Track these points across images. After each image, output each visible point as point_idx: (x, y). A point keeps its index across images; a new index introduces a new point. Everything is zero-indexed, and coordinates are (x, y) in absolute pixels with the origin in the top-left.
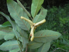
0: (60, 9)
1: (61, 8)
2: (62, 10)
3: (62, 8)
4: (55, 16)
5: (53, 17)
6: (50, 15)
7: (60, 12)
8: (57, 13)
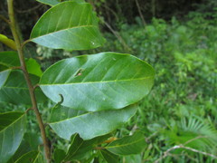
0: (174, 27)
1: (177, 24)
2: (182, 29)
3: (180, 24)
4: (159, 48)
5: (154, 51)
6: (146, 45)
7: (176, 37)
8: (166, 40)
